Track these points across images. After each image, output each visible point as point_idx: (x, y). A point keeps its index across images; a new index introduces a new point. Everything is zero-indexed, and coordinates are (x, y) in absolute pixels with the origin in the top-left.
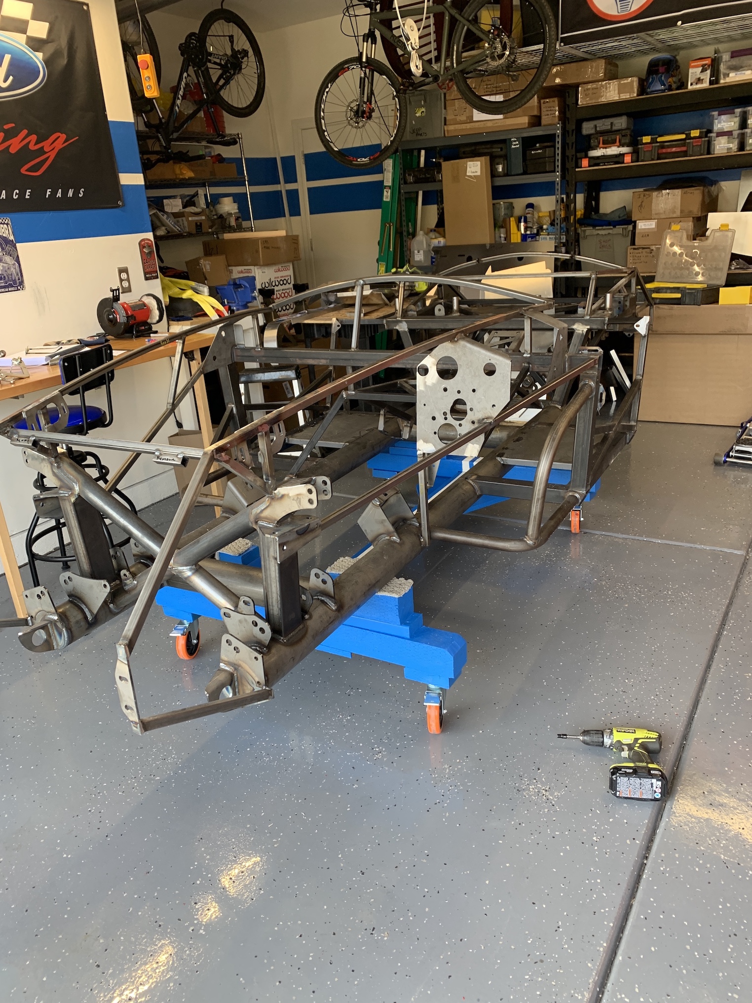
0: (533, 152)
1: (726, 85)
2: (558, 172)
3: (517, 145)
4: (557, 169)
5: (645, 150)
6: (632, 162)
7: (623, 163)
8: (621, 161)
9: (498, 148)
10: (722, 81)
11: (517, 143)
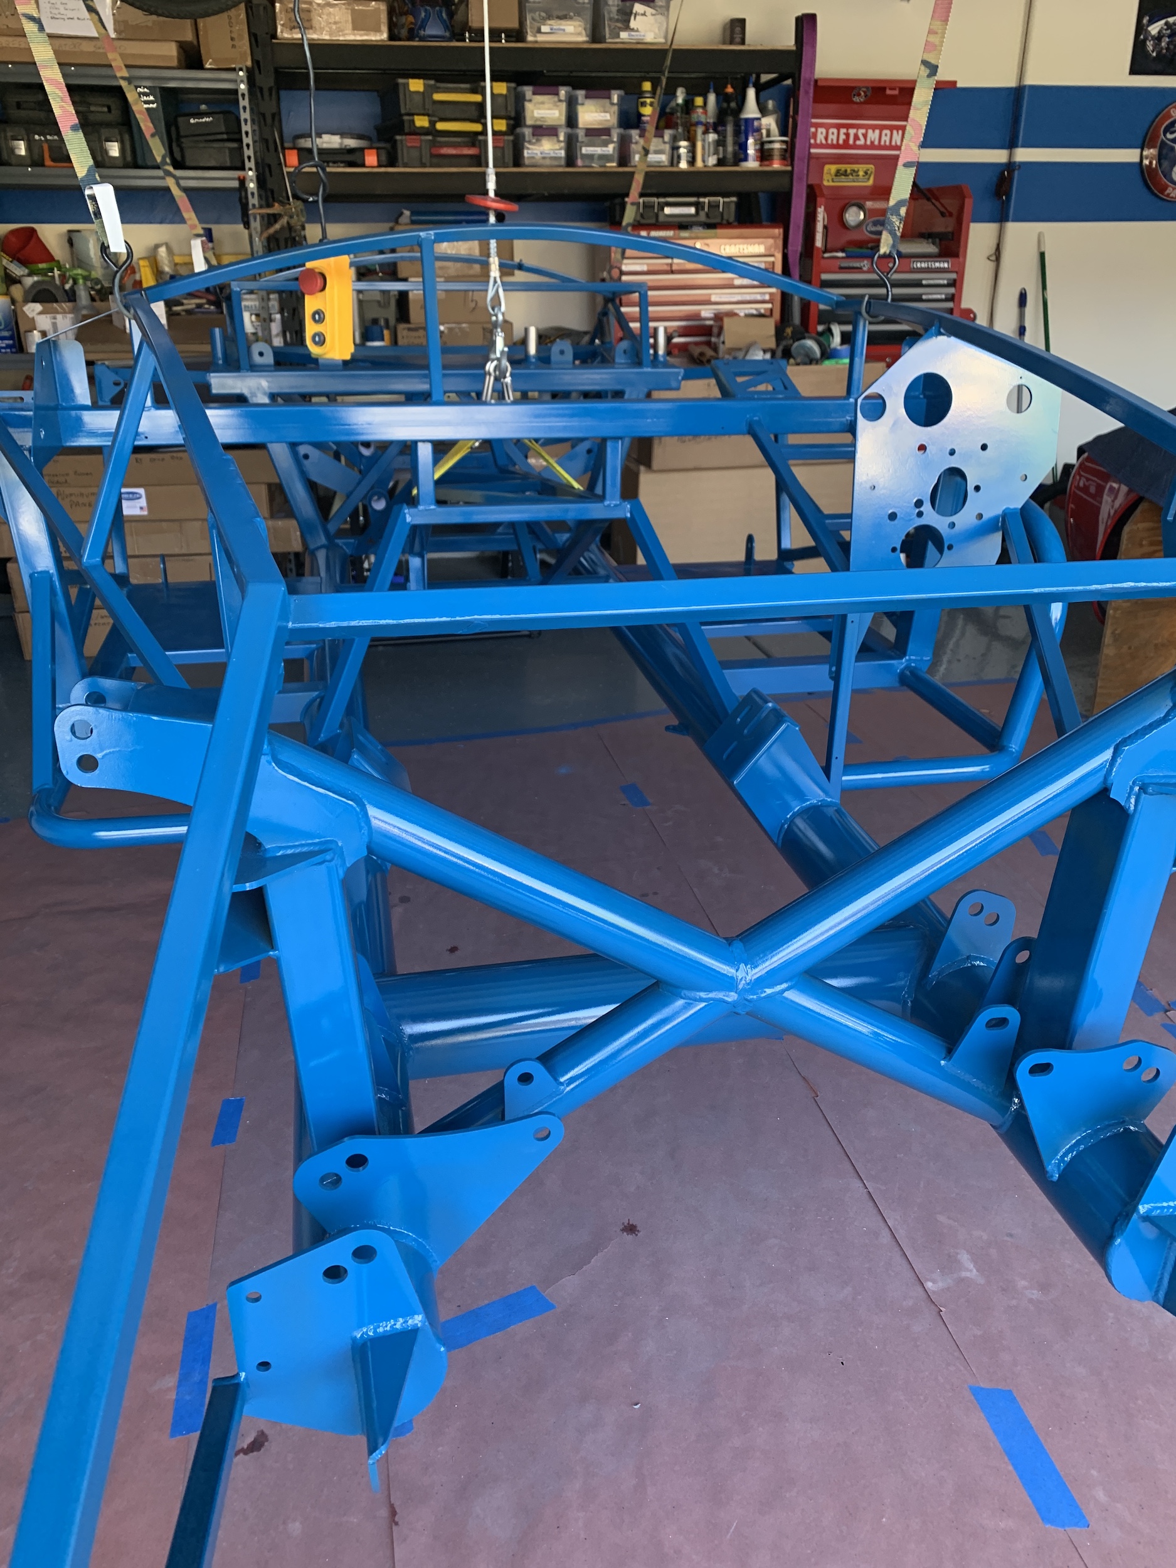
0: (192, 121)
1: (537, 46)
2: (250, 169)
3: (152, 102)
4: (248, 165)
5: (409, 145)
6: (380, 166)
7: (363, 165)
8: (359, 161)
9: (104, 106)
10: (530, 38)
11: (152, 98)
